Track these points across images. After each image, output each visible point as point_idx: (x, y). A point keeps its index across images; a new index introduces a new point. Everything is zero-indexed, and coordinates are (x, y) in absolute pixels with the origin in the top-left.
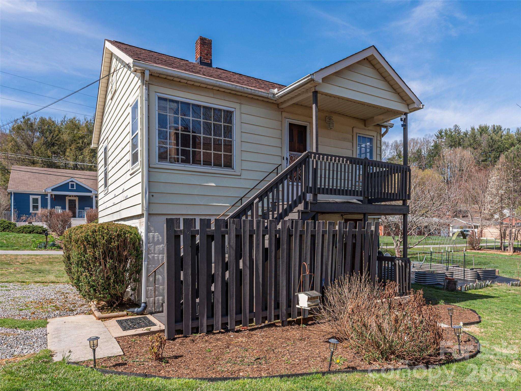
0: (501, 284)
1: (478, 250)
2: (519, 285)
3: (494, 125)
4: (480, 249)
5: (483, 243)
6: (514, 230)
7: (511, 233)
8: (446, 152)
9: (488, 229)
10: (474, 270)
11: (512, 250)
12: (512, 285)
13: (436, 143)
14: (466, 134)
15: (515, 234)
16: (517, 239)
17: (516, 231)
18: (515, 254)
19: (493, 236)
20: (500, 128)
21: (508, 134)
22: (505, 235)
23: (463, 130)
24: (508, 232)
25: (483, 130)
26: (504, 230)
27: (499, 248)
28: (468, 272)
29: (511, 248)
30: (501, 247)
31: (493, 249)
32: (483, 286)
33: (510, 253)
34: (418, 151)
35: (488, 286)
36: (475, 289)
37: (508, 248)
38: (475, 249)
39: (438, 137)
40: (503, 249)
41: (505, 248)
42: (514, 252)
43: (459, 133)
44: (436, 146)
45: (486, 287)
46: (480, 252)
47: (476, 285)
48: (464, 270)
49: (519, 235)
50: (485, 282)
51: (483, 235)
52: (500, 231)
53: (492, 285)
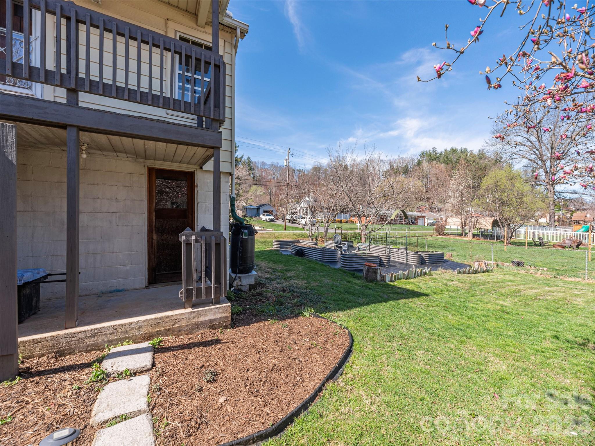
0: (445, 271)
1: (443, 235)
2: (467, 272)
3: (462, 148)
4: (445, 235)
5: (447, 230)
6: (473, 220)
7: (470, 222)
8: (425, 165)
9: (451, 218)
10: (419, 253)
11: (471, 236)
12: (459, 272)
13: (419, 160)
14: (441, 154)
15: (474, 223)
16: (476, 227)
17: (474, 220)
18: (474, 239)
19: (456, 224)
20: (466, 150)
21: (472, 153)
22: (465, 223)
23: (439, 151)
24: (468, 222)
25: (454, 151)
26: (465, 220)
27: (461, 235)
28: (411, 255)
29: (471, 234)
30: (462, 233)
31: (456, 235)
32: (419, 274)
33: (470, 238)
34: (405, 166)
35: (425, 274)
36: (407, 279)
37: (468, 235)
38: (441, 235)
39: (421, 156)
40: (464, 235)
41: (466, 235)
42: (473, 238)
43: (436, 154)
44: (419, 163)
45: (424, 275)
46: (444, 237)
47: (408, 274)
48: (407, 254)
49: (477, 223)
50: (422, 270)
51: (447, 223)
52: (462, 220)
53: (432, 272)
